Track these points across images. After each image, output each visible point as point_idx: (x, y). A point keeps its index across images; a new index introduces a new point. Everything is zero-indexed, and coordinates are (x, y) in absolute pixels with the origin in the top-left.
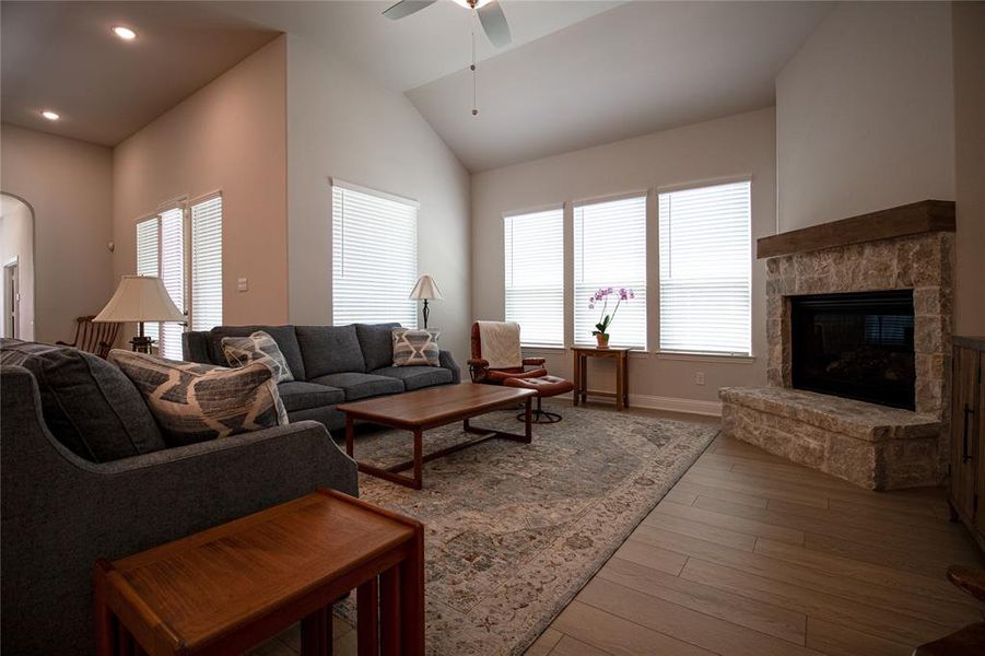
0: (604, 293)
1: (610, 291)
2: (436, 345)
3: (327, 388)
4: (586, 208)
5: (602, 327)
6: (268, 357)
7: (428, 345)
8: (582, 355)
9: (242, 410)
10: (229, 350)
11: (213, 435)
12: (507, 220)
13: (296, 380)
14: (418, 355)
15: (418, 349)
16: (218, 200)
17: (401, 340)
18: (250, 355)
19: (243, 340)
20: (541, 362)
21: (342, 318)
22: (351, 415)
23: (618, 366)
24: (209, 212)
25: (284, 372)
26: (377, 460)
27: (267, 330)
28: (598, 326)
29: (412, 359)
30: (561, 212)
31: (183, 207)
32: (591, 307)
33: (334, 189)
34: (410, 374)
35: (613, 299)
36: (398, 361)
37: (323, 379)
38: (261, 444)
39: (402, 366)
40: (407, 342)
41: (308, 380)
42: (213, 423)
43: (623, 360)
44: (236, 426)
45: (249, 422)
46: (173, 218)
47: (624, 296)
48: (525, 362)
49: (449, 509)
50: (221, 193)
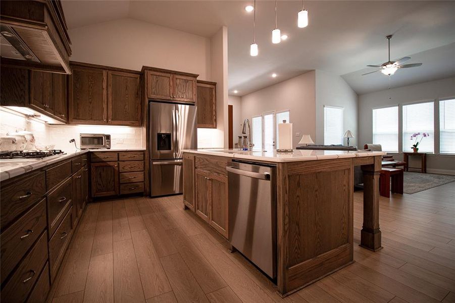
0: (417, 135)
1: (419, 134)
4: (408, 106)
5: (415, 146)
8: (407, 155)
12: (374, 111)
16: (287, 112)
20: (392, 157)
23: (423, 160)
28: (414, 146)
30: (397, 107)
32: (412, 139)
33: (325, 108)
35: (419, 137)
43: (424, 157)
46: (269, 117)
47: (425, 136)
50: (289, 111)
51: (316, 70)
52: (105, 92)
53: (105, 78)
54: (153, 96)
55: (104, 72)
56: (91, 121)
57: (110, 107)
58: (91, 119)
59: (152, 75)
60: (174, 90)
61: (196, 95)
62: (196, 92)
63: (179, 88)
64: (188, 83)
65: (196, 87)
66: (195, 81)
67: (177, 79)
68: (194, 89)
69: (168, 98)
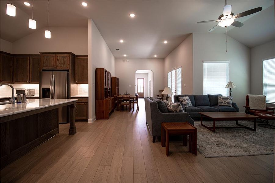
2: (231, 101)
3: (199, 109)
6: (187, 101)
7: (228, 101)
9: (177, 109)
10: (180, 99)
11: (174, 112)
12: (264, 62)
13: (193, 106)
14: (225, 103)
15: (225, 102)
16: (181, 68)
17: (220, 99)
18: (184, 100)
19: (183, 98)
20: (273, 109)
21: (205, 93)
22: (202, 115)
24: (179, 70)
25: (190, 104)
26: (208, 125)
27: (188, 96)
29: (223, 104)
31: (175, 70)
33: (204, 63)
34: (221, 108)
36: (219, 104)
37: (199, 107)
38: (179, 114)
39: (220, 106)
40: (222, 100)
41: (196, 106)
42: (173, 110)
44: (176, 111)
45: (178, 111)
46: (173, 72)
48: (267, 109)
49: (219, 137)
50: (181, 67)
51: (193, 33)
52: (28, 67)
53: (28, 60)
54: (44, 68)
55: (28, 57)
56: (22, 82)
57: (31, 75)
58: (22, 81)
59: (44, 56)
60: (56, 63)
61: (70, 65)
62: (70, 63)
63: (59, 61)
64: (65, 58)
65: (70, 60)
66: (69, 56)
67: (58, 56)
68: (68, 61)
69: (52, 68)
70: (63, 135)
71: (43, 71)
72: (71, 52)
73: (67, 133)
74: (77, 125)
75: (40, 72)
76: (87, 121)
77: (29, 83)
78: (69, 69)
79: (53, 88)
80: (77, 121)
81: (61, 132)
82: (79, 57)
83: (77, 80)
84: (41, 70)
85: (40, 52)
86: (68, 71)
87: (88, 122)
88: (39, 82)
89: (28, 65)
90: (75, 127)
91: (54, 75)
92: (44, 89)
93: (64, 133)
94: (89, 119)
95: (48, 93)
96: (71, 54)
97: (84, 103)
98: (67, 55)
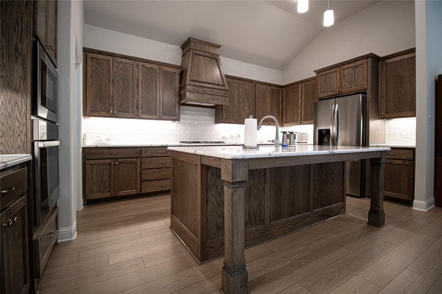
52: (300, 100)
55: (300, 85)
57: (303, 111)
58: (293, 121)
59: (321, 76)
60: (341, 83)
61: (370, 79)
62: (369, 75)
63: (347, 78)
64: (357, 70)
65: (369, 69)
66: (367, 63)
67: (344, 69)
68: (366, 73)
69: (335, 93)
70: (353, 220)
71: (319, 100)
72: (372, 54)
73: (364, 219)
74: (388, 208)
75: (315, 104)
76: (409, 203)
77: (301, 123)
78: (366, 89)
79: (335, 129)
80: (387, 198)
81: (349, 214)
82: (388, 61)
83: (384, 110)
84: (317, 101)
85: (315, 71)
86: (365, 93)
87: (413, 208)
88: (313, 121)
89: (300, 97)
90: (383, 210)
91: (337, 106)
92: (320, 131)
93: (355, 216)
94: (415, 201)
95: (326, 139)
96: (371, 57)
97: (401, 162)
98: (362, 61)
